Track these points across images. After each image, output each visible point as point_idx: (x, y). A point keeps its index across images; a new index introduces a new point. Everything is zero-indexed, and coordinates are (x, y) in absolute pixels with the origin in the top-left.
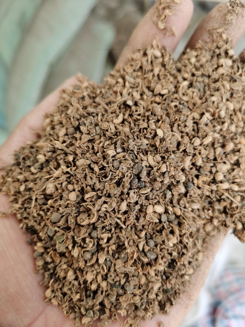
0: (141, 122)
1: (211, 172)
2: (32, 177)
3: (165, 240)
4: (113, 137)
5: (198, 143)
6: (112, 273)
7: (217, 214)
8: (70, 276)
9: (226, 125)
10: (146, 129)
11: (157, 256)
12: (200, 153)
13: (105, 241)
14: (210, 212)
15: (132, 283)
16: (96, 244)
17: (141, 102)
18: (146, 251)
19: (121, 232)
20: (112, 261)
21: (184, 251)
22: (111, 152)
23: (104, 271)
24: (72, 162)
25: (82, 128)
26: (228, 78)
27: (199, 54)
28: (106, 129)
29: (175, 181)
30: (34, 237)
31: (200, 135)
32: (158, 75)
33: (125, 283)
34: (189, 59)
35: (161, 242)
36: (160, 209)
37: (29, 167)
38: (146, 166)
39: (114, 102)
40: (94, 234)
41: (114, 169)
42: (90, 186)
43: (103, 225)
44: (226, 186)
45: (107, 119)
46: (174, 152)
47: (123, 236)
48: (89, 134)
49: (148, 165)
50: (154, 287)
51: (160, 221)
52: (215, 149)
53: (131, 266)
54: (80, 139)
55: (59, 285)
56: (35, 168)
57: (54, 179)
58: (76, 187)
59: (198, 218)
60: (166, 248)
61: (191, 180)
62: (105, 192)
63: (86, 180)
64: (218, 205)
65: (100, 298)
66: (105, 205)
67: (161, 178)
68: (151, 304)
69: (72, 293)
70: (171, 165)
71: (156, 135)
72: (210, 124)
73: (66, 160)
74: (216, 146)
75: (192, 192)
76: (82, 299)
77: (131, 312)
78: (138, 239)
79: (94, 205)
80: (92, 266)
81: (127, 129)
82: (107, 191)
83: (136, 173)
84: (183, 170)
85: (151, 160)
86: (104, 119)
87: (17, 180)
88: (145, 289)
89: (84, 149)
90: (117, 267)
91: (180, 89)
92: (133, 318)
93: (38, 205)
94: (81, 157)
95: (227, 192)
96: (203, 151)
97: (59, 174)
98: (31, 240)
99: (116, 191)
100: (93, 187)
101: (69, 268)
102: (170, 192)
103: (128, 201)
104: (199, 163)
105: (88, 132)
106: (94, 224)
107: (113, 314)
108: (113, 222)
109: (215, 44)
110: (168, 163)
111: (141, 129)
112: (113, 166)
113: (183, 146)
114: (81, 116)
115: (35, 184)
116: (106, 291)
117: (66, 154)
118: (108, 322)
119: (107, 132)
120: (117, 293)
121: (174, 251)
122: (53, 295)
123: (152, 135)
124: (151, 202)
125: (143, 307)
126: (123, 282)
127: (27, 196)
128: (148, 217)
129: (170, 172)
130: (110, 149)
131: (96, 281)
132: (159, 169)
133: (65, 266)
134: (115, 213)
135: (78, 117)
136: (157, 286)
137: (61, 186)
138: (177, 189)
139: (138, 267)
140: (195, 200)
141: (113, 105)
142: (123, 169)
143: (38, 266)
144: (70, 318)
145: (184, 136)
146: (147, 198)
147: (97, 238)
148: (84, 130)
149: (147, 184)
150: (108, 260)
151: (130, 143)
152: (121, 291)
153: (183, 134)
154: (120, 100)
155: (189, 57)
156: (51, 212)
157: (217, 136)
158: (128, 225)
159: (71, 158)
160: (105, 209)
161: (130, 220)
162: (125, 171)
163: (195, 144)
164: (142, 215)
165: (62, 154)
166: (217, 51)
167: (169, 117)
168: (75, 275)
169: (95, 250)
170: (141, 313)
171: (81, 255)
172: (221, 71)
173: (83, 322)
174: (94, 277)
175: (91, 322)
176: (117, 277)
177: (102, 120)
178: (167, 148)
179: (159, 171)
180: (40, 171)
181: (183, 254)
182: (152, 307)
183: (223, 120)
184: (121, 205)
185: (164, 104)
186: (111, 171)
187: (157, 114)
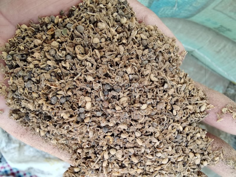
0: (152, 94)
1: (116, 145)
2: (110, 13)
3: (65, 111)
4: (140, 73)
5: (137, 135)
6: (40, 71)
7: (86, 151)
8: (37, 41)
9: (151, 157)
10: (147, 97)
11: (54, 105)
12: (129, 136)
13: (64, 65)
14: (87, 146)
15: (33, 86)
16: (61, 59)
17: (167, 95)
18: (57, 96)
19: (71, 78)
20: (49, 71)
21: (57, 127)
22: (129, 70)
23: (41, 65)
24: (121, 42)
25: (147, 50)
26: (186, 160)
27: (203, 140)
28: (146, 68)
29: (109, 118)
30: (65, 16)
31: (143, 136)
32: (187, 108)
33: (33, 81)
34: (199, 132)
35: (64, 108)
36: (88, 106)
37: (118, 12)
38: (119, 96)
39: (166, 75)
40: (69, 57)
41: (117, 72)
42: (104, 54)
43: (76, 64)
44: (106, 157)
45: (154, 69)
46: (130, 116)
47: (68, 78)
48: (143, 55)
49: (120, 97)
50: (30, 104)
51: (79, 107)
52: (133, 148)
53: (45, 85)
54: (138, 49)
55: (31, 34)
56: (116, 16)
57: (108, 28)
58: (104, 43)
59: (82, 137)
60: (60, 111)
61: (110, 130)
62: (100, 65)
63: (108, 51)
64: (92, 152)
65: (21, 64)
66: (90, 65)
67: (111, 107)
68: (17, 103)
69: (25, 43)
70: (121, 113)
71: (142, 104)
72: (151, 145)
73: (123, 38)
74: (135, 148)
75: (101, 131)
76: (20, 51)
77: (11, 88)
78: (66, 90)
79: (91, 56)
80: (45, 57)
81: (146, 83)
82: (101, 66)
83: (114, 88)
84: (117, 124)
85: (124, 99)
86: (153, 67)
87: (107, 2)
88: (29, 97)
89: (131, 51)
90: (44, 74)
91: (177, 124)
92: (7, 90)
93: (89, 16)
94: (125, 48)
95: (101, 157)
96: (131, 139)
97: (113, 32)
98: (63, 13)
99: (101, 73)
100: (104, 57)
101: (43, 41)
102: (100, 115)
103: (94, 82)
104: (123, 136)
105: (144, 55)
106: (76, 57)
107: (9, 75)
108: (78, 71)
109: (211, 152)
110: (122, 111)
111: (147, 93)
112: (119, 71)
113: (135, 124)
114: (155, 50)
115: (105, 15)
116: (26, 68)
117: (127, 38)
118: (4, 71)
119: (144, 68)
120: (25, 76)
121: (57, 118)
122: (23, 30)
123: (142, 101)
124: (94, 99)
125: (15, 96)
126: (33, 79)
127: (96, 10)
128: (82, 98)
129: (116, 113)
130: (131, 70)
131: (34, 60)
132: (118, 105)
133: (44, 37)
134: (85, 72)
135: (155, 48)
136: (31, 107)
137: (103, 33)
138: (103, 120)
139: (45, 90)
140: (96, 135)
141: (165, 74)
142: (117, 78)
143: (44, 18)
144: (6, 43)
145: (142, 125)
146: (96, 97)
147: (66, 60)
148: (145, 52)
149: (106, 96)
150: (50, 68)
151: (136, 83)
152: (26, 78)
153: (143, 124)
154: (168, 79)
155: (201, 132)
156: (84, 25)
157: (143, 150)
158: (76, 82)
159: (124, 41)
160: (87, 65)
161: (80, 83)
162: (115, 80)
163: (136, 133)
164: (84, 93)
165: (128, 35)
166: (206, 153)
167: (156, 114)
168: (38, 45)
169: (57, 58)
170: (10, 95)
171: (53, 48)
172: (191, 155)
173: (3, 52)
174: (37, 58)
175: (3, 58)
176: (37, 75)
177: (153, 65)
178: (133, 111)
179: (116, 105)
180: (114, 19)
181: (55, 126)
182: (14, 103)
183: (154, 155)
184: (91, 77)
185: (166, 112)
186: (116, 70)
187: (158, 105)
